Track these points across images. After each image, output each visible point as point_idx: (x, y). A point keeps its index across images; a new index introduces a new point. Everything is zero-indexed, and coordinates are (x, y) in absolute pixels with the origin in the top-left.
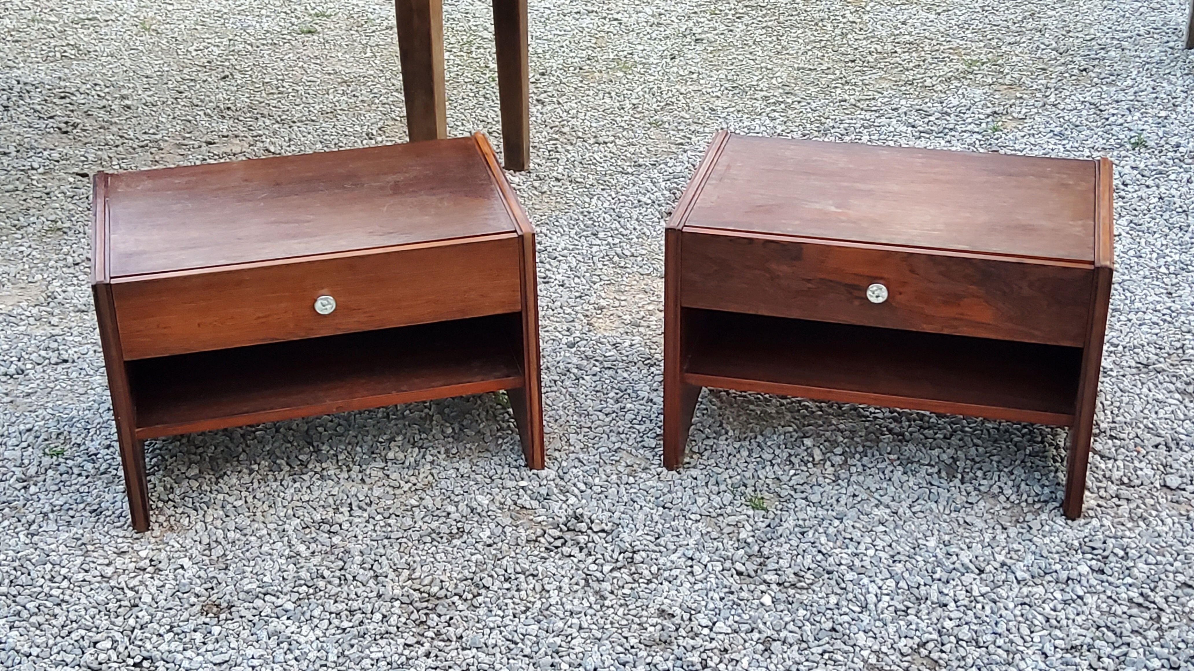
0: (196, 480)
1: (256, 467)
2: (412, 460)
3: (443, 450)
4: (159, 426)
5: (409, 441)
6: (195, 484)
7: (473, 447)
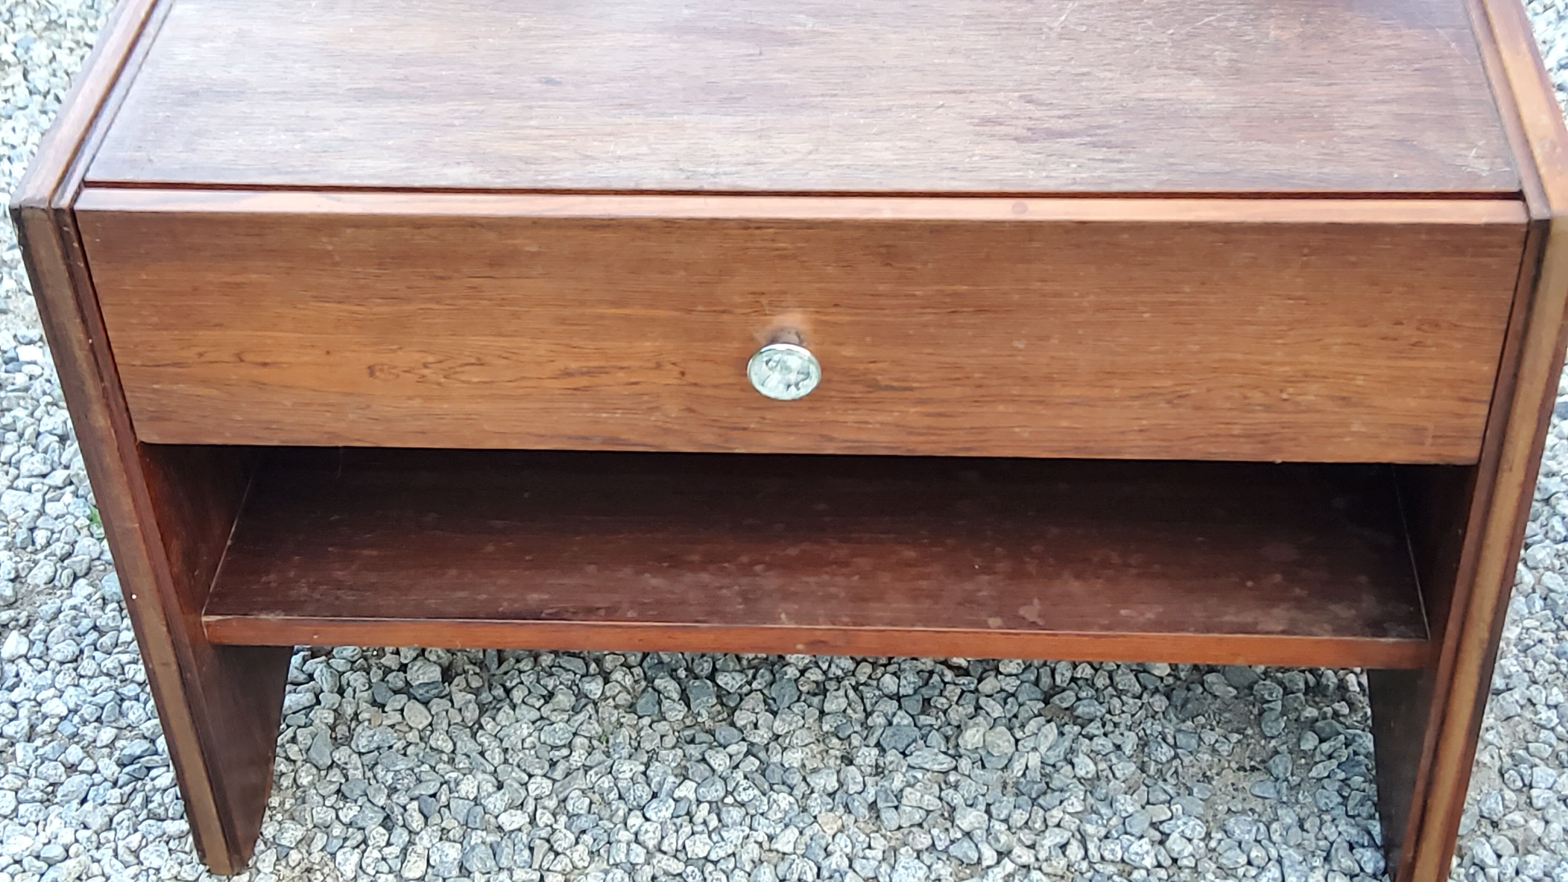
0: (426, 704)
1: (594, 688)
2: (1034, 760)
3: (1130, 743)
4: (271, 617)
5: (1037, 683)
6: (418, 716)
7: (1225, 749)
